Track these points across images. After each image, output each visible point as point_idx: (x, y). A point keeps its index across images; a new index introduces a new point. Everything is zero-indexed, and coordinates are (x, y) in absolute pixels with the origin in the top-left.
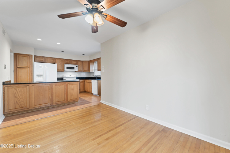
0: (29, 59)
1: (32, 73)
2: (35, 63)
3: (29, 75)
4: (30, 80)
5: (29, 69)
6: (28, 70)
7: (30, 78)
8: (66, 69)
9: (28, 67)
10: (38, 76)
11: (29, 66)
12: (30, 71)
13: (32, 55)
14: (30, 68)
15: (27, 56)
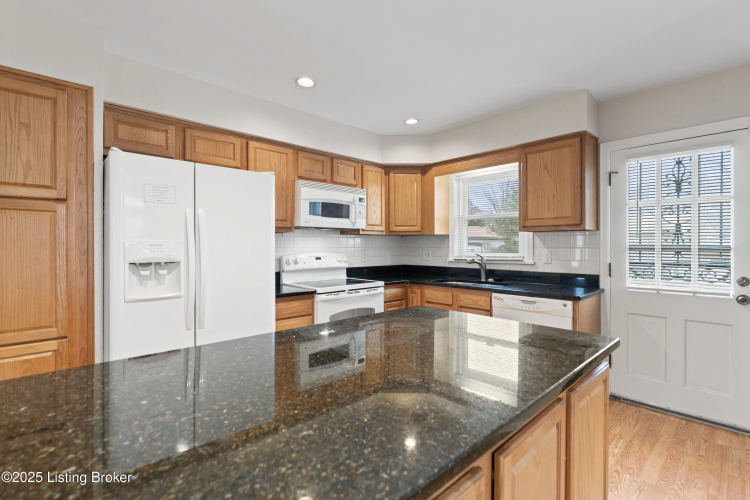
0: (62, 122)
1: (88, 252)
2: (115, 153)
3: (61, 263)
4: (69, 306)
5: (61, 208)
6: (54, 223)
7: (69, 295)
8: (304, 218)
9: (52, 194)
10: (145, 272)
11: (61, 184)
12: (73, 230)
13: (87, 92)
14: (73, 201)
15: (50, 92)
